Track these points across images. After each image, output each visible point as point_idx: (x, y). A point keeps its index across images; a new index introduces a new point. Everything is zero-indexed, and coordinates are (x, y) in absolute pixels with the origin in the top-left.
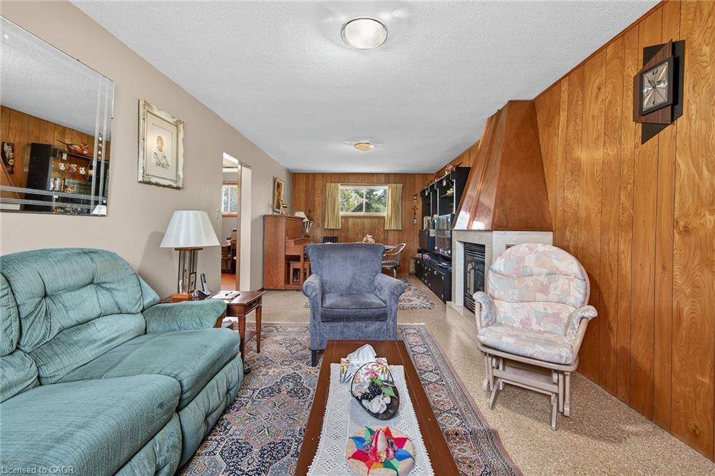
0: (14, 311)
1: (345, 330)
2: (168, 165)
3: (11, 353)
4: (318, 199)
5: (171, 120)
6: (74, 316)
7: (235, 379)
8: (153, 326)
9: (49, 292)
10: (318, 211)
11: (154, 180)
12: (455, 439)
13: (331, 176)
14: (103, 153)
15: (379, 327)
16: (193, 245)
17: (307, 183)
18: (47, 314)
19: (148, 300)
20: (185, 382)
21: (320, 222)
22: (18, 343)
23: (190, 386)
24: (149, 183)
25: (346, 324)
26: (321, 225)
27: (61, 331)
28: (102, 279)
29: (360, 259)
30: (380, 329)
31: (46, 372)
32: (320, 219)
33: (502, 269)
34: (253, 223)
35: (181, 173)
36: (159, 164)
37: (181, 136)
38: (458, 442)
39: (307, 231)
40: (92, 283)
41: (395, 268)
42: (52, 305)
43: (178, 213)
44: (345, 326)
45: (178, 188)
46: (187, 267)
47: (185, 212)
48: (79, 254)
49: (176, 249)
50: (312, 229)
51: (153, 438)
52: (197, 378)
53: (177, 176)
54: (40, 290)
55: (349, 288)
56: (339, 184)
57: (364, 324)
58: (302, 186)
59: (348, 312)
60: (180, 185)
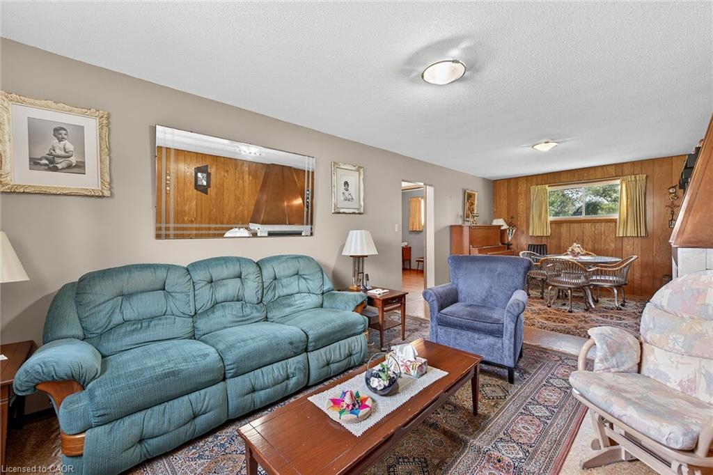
0: (261, 284)
1: (458, 337)
2: (352, 199)
3: (258, 304)
4: (521, 205)
5: (354, 168)
6: (286, 291)
7: (358, 349)
8: (325, 304)
9: (277, 277)
10: (522, 217)
11: (342, 211)
12: (496, 464)
13: (537, 179)
14: (309, 201)
15: (493, 342)
16: (359, 254)
17: (508, 188)
18: (275, 288)
19: (326, 288)
20: (310, 337)
21: (525, 229)
22: (262, 299)
23: (313, 339)
24: (339, 213)
25: (459, 331)
26: (525, 232)
27: (279, 297)
28: (303, 273)
29: (498, 272)
30: (493, 345)
31: (270, 315)
32: (525, 225)
33: (665, 304)
34: (438, 234)
35: (362, 203)
36: (346, 200)
37: (362, 177)
38: (497, 468)
39: (510, 238)
40: (297, 274)
41: (615, 287)
42: (277, 284)
43: (351, 232)
44: (458, 334)
45: (359, 213)
46: (356, 268)
47: (355, 231)
48: (293, 258)
49: (351, 256)
50: (515, 236)
51: (287, 359)
52: (319, 337)
53: (360, 206)
54: (272, 276)
55: (484, 300)
56: (547, 186)
57: (476, 336)
58: (503, 191)
59: (461, 321)
60: (362, 211)
